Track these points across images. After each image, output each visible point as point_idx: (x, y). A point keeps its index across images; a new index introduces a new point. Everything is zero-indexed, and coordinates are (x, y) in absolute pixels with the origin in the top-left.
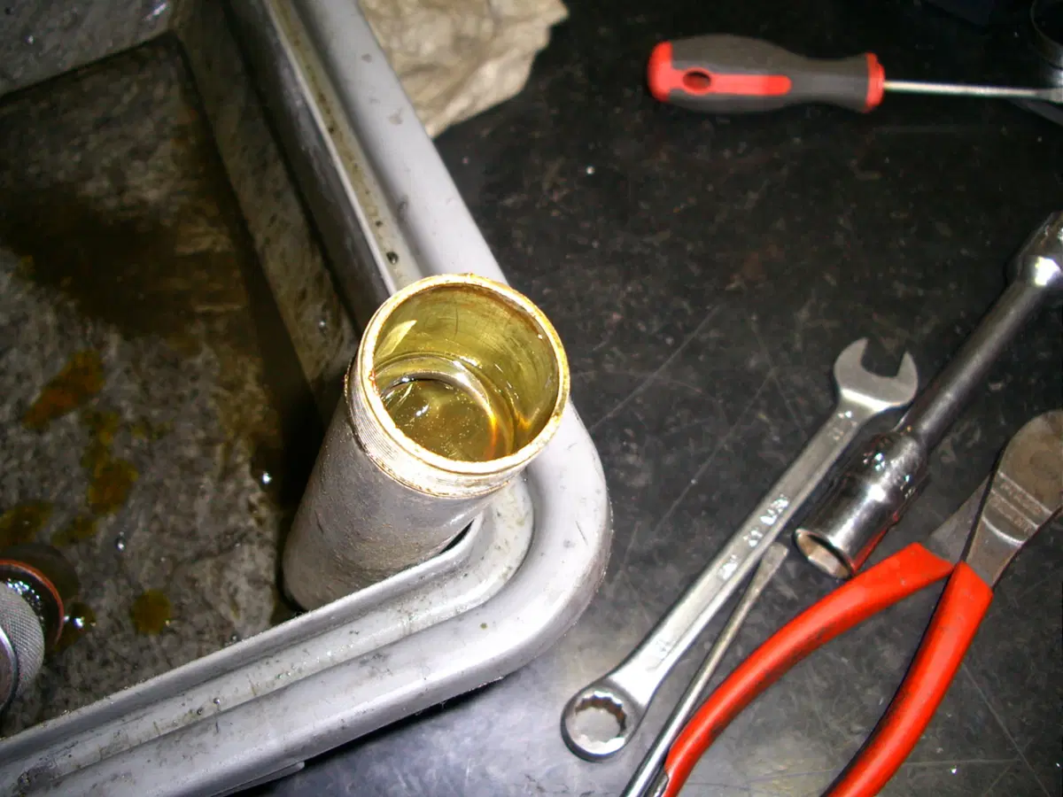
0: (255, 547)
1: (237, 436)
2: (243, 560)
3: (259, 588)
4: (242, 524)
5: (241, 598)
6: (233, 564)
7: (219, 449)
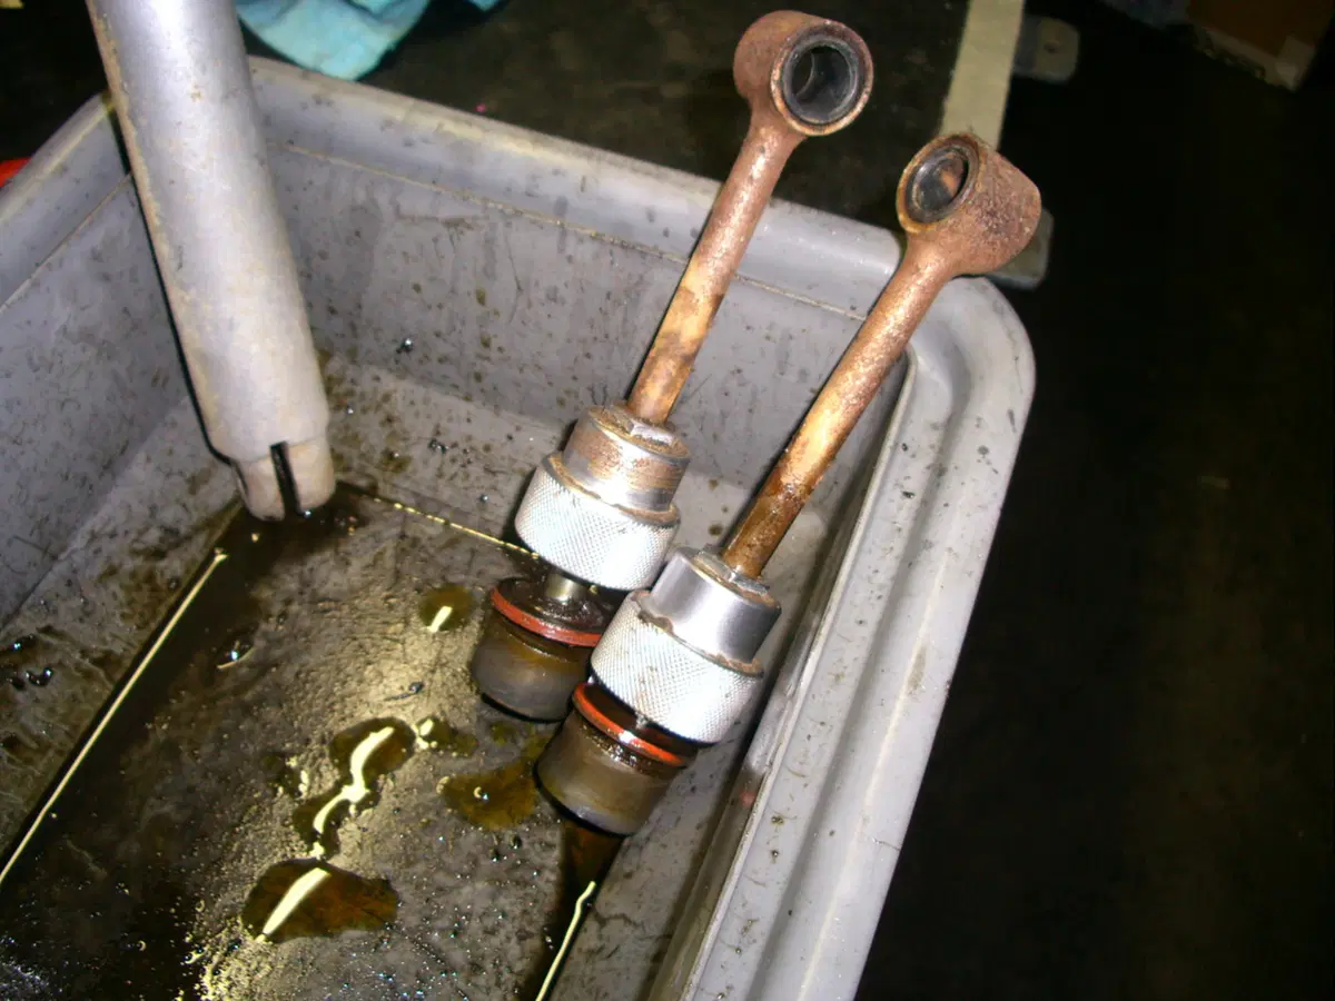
0: (316, 586)
1: (224, 695)
2: (335, 584)
3: (348, 553)
4: (304, 613)
5: (368, 559)
6: (345, 588)
7: (248, 696)
